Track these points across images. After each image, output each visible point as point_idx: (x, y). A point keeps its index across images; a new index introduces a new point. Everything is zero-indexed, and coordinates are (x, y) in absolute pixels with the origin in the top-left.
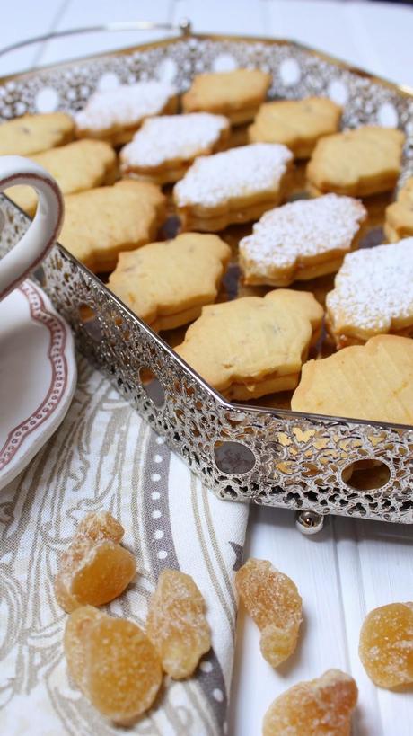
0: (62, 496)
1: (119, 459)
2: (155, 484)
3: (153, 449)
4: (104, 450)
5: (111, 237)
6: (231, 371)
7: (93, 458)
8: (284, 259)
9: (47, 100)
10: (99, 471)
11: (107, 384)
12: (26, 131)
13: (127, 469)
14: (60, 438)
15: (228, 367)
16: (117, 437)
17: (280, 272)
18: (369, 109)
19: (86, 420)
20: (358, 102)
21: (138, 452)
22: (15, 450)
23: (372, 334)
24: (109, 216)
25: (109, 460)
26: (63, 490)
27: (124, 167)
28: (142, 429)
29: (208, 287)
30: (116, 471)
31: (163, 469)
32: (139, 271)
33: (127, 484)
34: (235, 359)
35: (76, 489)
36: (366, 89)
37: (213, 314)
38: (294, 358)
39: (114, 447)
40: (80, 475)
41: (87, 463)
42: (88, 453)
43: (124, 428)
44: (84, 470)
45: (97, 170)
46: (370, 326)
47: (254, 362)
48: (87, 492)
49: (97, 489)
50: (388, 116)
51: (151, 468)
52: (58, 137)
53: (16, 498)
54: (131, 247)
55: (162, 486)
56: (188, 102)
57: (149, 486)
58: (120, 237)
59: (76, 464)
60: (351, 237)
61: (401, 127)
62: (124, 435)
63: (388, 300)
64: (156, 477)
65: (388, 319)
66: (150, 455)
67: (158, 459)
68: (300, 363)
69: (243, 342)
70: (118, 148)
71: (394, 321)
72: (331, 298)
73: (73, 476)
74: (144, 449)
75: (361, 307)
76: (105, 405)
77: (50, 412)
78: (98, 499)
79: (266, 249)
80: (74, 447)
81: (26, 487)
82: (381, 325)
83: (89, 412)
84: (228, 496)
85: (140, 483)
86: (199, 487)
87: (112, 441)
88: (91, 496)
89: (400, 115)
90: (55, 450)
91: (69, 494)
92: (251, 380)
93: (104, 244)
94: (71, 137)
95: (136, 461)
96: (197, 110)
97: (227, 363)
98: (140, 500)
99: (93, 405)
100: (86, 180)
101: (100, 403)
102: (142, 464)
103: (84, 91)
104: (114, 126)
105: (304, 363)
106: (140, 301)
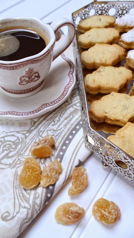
0: (48, 126)
1: (68, 123)
2: (73, 133)
3: (78, 124)
4: (66, 119)
5: (101, 60)
6: (106, 115)
7: (62, 119)
9: (112, 12)
10: (61, 123)
11: (79, 100)
12: (100, 20)
13: (68, 126)
14: (57, 111)
15: (106, 113)
16: (71, 116)
19: (67, 108)
21: (74, 123)
22: (41, 110)
25: (66, 121)
26: (50, 124)
27: (120, 40)
28: (79, 117)
29: (117, 86)
30: (65, 125)
31: (77, 131)
32: (102, 73)
33: (66, 130)
34: (109, 112)
35: (53, 125)
37: (113, 95)
38: (126, 119)
39: (69, 119)
40: (56, 122)
41: (60, 120)
42: (62, 117)
43: (74, 115)
44: (58, 121)
45: (111, 38)
47: (114, 115)
48: (55, 128)
49: (58, 128)
51: (75, 129)
52: (108, 24)
53: (38, 121)
54: (105, 65)
55: (74, 135)
59: (57, 119)
62: (73, 117)
66: (76, 125)
67: (78, 127)
69: (114, 108)
70: (121, 34)
73: (54, 122)
74: (76, 123)
76: (74, 106)
77: (55, 103)
78: (56, 131)
80: (59, 114)
81: (41, 119)
83: (69, 106)
84: (87, 147)
85: (69, 132)
86: (82, 141)
87: (69, 117)
88: (55, 129)
90: (54, 113)
91: (50, 126)
92: (110, 120)
93: (98, 61)
94: (112, 25)
95: (72, 125)
97: (106, 112)
98: (66, 136)
99: (71, 105)
101: (73, 105)
102: (73, 127)
104: (125, 26)
105: (128, 122)
106: (95, 82)
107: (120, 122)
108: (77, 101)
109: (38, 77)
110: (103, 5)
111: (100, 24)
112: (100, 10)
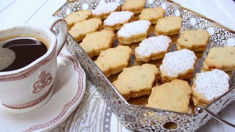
0: (79, 125)
1: (97, 114)
2: (106, 122)
3: (107, 111)
4: (93, 111)
5: (99, 46)
6: (131, 89)
7: (89, 113)
8: (148, 54)
9: (85, 7)
10: (91, 117)
11: (95, 90)
12: (79, 15)
13: (99, 117)
14: (80, 107)
15: (130, 88)
16: (97, 107)
17: (146, 58)
18: (172, 11)
19: (88, 101)
20: (169, 9)
21: (102, 112)
22: (66, 112)
23: (173, 79)
24: (98, 40)
25: (94, 114)
26: (79, 123)
27: (104, 25)
28: (104, 104)
29: (126, 63)
30: (96, 118)
31: (109, 117)
32: (105, 57)
33: (98, 122)
34: (132, 86)
35: (83, 123)
36: (172, 6)
38: (150, 86)
39: (95, 110)
40: (85, 119)
41: (87, 115)
42: (88, 111)
43: (99, 104)
44: (86, 117)
45: (97, 26)
46: (172, 76)
47: (138, 87)
48: (87, 124)
49: (90, 123)
50: (177, 13)
51: (106, 117)
52: (87, 17)
53: (66, 125)
54: (104, 49)
55: (109, 123)
56: (123, 8)
57: (105, 123)
58: (101, 46)
59: (84, 115)
60: (167, 48)
61: (181, 16)
62: (99, 106)
63: (178, 68)
64: (107, 120)
65: (177, 74)
66: (106, 113)
67: (108, 114)
69: (135, 81)
70: (103, 20)
71: (179, 75)
72: (161, 67)
73: (83, 119)
74: (104, 111)
75: (170, 70)
76: (94, 97)
77: (77, 100)
78: (90, 127)
79: (142, 51)
80: (84, 110)
81: (69, 122)
82: (176, 76)
83: (89, 98)
84: (128, 128)
85: (102, 122)
86: (120, 124)
87: (95, 108)
88: (88, 126)
89: (181, 13)
90: (78, 110)
91: (81, 125)
92: (136, 92)
93: (96, 48)
94: (91, 17)
95: (102, 114)
96: (125, 10)
98: (102, 127)
99: (90, 96)
100: (94, 29)
101: (93, 96)
102: (103, 116)
103: (96, 4)
104: (103, 14)
105: (152, 87)
109: (50, 78)
110: (76, 3)
111: (81, 19)
112: (74, 7)
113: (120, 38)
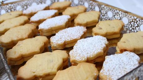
5: (18, 37)
8: (61, 42)
12: (11, 14)
15: (34, 73)
17: (60, 45)
23: (80, 62)
24: (19, 32)
27: (30, 21)
29: (37, 50)
34: (36, 70)
37: (36, 57)
38: (54, 70)
46: (80, 60)
47: (42, 71)
58: (20, 37)
60: (81, 36)
63: (87, 52)
65: (86, 57)
68: (56, 71)
69: (40, 65)
71: (87, 58)
72: (71, 52)
75: (78, 54)
79: (57, 39)
82: (84, 59)
92: (41, 77)
94: (21, 15)
96: (51, 9)
97: (34, 71)
100: (18, 24)
106: (17, 53)
107: (51, 75)
108: (6, 78)
110: (10, 5)
111: (11, 17)
112: (9, 9)
113: (40, 30)
